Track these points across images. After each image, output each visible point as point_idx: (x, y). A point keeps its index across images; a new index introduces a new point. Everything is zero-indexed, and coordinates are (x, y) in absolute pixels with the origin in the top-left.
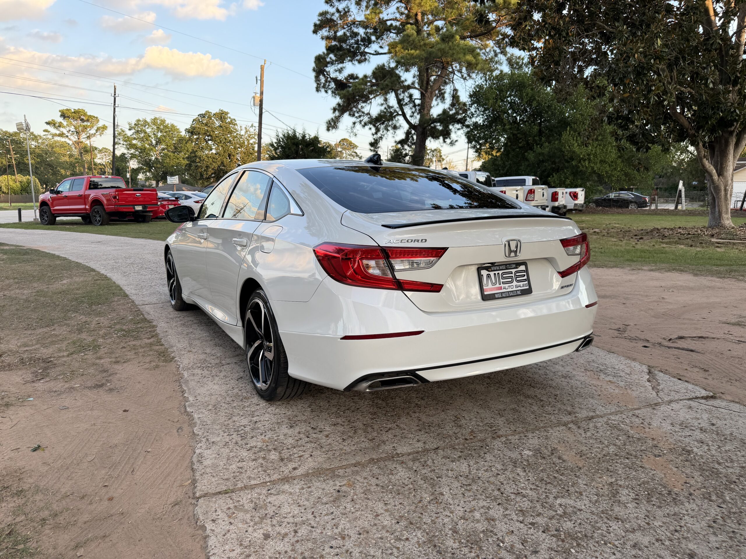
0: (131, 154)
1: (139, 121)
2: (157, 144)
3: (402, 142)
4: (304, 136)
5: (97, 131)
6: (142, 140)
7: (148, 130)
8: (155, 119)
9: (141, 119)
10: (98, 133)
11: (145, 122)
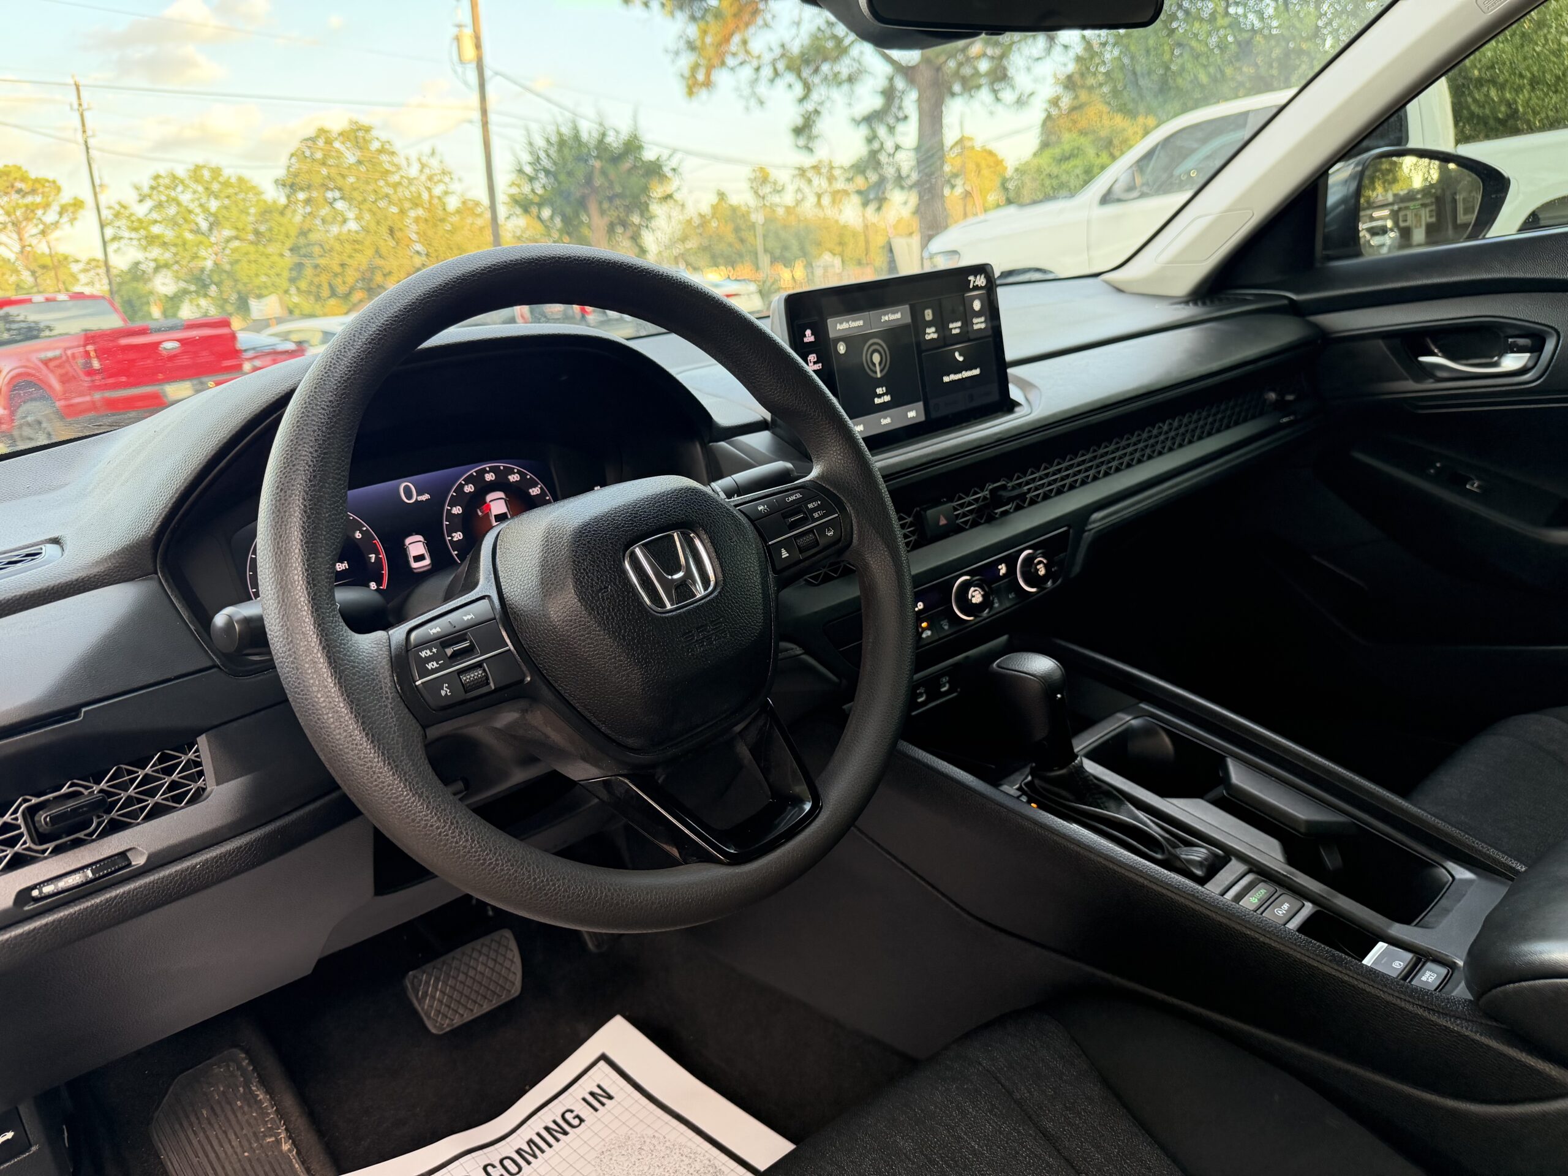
0: (155, 260)
1: (157, 177)
2: (211, 229)
3: (870, 119)
4: (604, 135)
5: (61, 214)
6: (173, 222)
7: (186, 198)
8: (198, 168)
9: (163, 173)
10: (65, 219)
11: (174, 178)
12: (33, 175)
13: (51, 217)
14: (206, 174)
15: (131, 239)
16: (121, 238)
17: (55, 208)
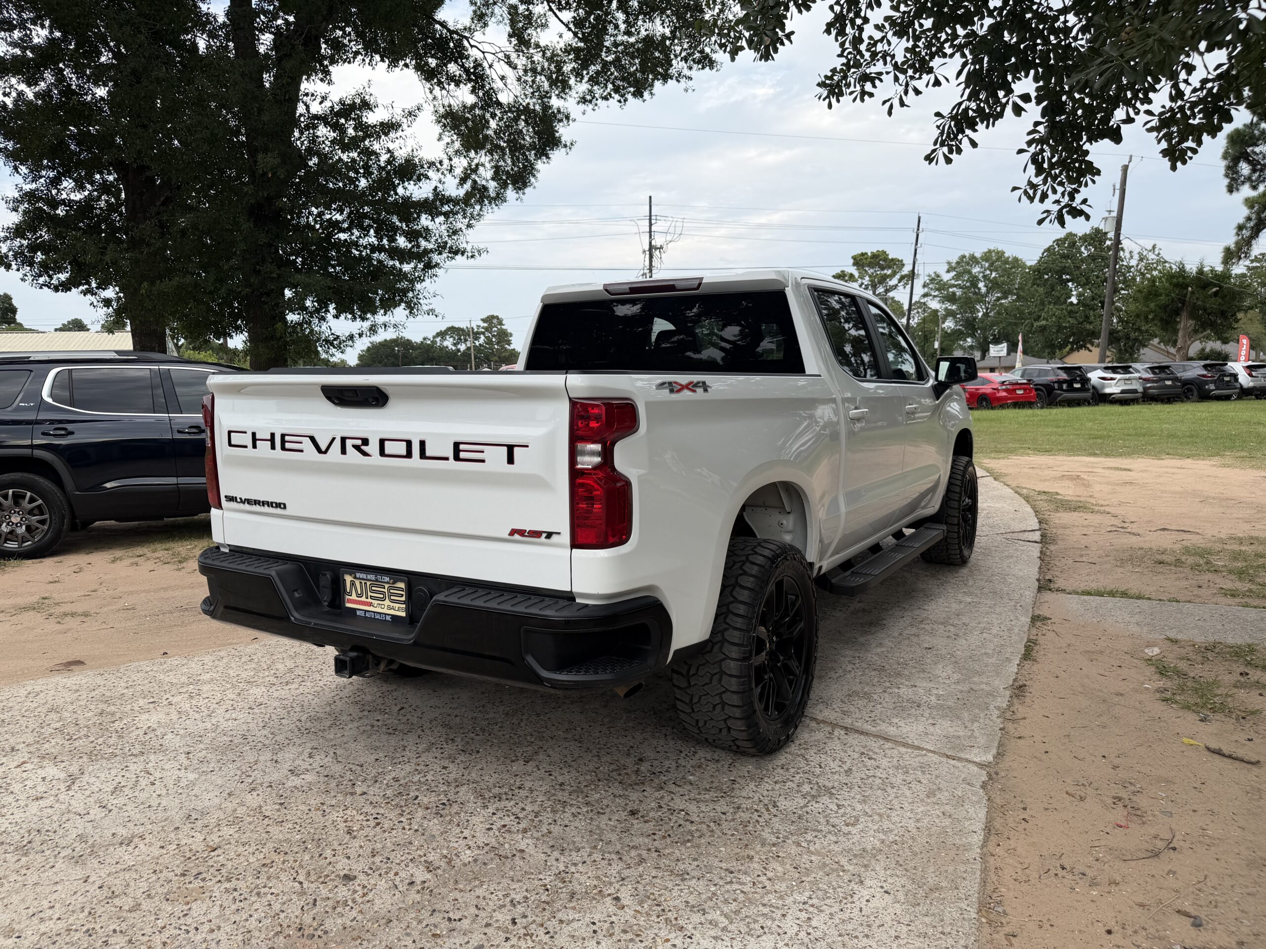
2: (988, 292)
8: (990, 251)
9: (967, 255)
10: (902, 283)
11: (973, 258)
12: (890, 257)
13: (894, 282)
14: (994, 255)
15: (935, 296)
16: (931, 295)
17: (898, 276)
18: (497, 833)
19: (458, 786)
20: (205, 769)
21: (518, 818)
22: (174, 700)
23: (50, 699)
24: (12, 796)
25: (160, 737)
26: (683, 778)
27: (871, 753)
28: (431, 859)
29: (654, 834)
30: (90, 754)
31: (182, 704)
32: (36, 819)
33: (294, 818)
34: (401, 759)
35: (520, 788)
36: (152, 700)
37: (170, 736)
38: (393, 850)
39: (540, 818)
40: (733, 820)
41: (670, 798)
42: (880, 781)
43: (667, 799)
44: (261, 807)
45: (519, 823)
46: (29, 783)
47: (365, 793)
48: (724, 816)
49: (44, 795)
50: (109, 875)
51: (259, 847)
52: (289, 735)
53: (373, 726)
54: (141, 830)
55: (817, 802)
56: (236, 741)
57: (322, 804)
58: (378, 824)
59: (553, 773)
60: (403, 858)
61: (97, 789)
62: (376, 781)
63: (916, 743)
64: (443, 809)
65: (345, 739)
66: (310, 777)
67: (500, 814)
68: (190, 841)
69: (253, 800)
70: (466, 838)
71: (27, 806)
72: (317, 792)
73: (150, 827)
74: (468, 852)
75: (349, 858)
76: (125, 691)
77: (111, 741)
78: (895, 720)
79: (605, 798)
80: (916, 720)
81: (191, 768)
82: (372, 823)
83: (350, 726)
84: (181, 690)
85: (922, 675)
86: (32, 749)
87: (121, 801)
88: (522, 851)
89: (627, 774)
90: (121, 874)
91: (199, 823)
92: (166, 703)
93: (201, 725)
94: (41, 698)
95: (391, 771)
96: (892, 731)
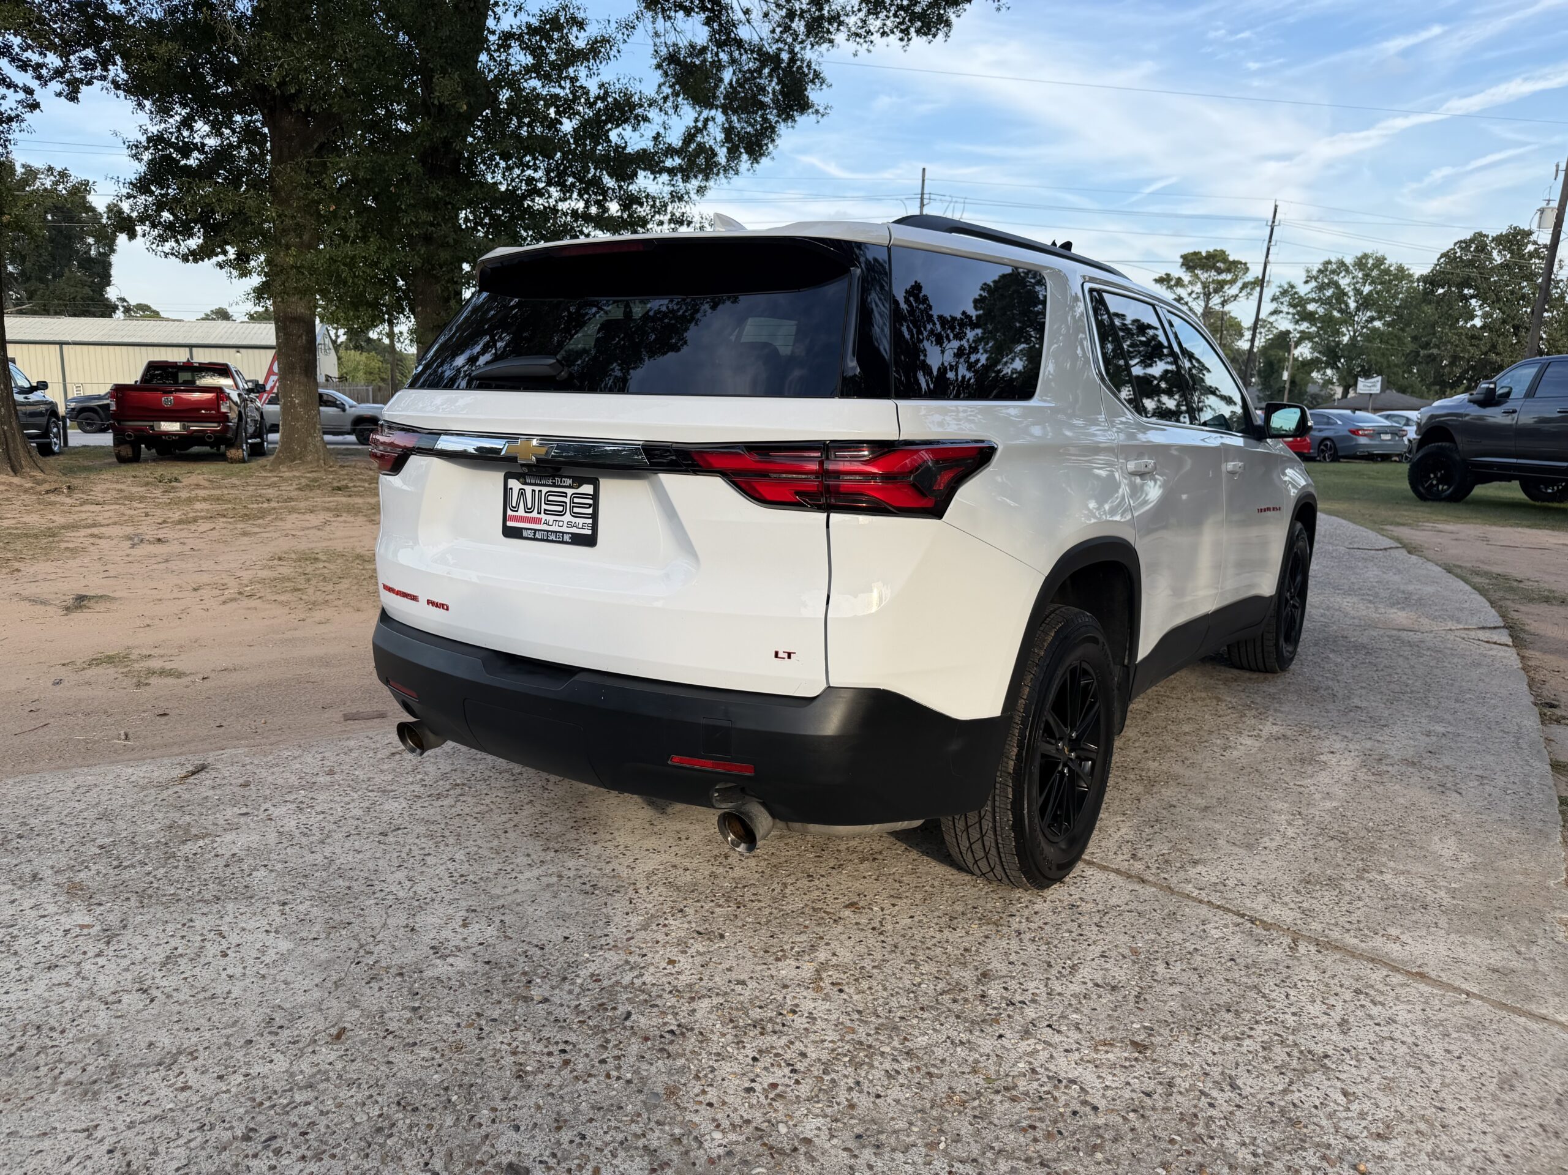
5: (1242, 289)
6: (1328, 302)
9: (1333, 260)
10: (1244, 293)
12: (1231, 258)
13: (1233, 290)
14: (1371, 261)
15: (1287, 314)
16: (1281, 312)
17: (1239, 284)
18: (762, 1099)
19: (692, 999)
20: (304, 934)
21: (794, 1071)
22: (276, 812)
23: (104, 798)
24: (14, 959)
25: (247, 872)
26: (1063, 1016)
27: (1372, 992)
28: (655, 1144)
29: (1033, 1127)
30: (141, 895)
31: (286, 820)
32: (40, 1005)
33: (434, 1038)
34: (603, 941)
35: (794, 1012)
36: (244, 810)
37: (261, 873)
38: (591, 1120)
39: (834, 1075)
40: (1166, 1109)
41: (1046, 1054)
42: (1404, 1049)
43: (1043, 1056)
44: (382, 1012)
45: (797, 1082)
46: (45, 938)
47: (545, 1000)
48: (1148, 1101)
49: (63, 962)
50: (131, 1126)
51: (374, 1091)
52: (435, 884)
53: (560, 877)
54: (194, 1040)
55: (1306, 1085)
56: (356, 889)
57: (479, 1015)
58: (567, 1062)
59: (846, 988)
60: (608, 1138)
61: (141, 957)
62: (564, 979)
63: (1445, 979)
64: (672, 1042)
65: (518, 898)
66: (462, 963)
67: (766, 1061)
68: (265, 1069)
69: (372, 999)
70: (710, 1105)
71: (31, 978)
72: (473, 992)
73: (208, 1035)
74: (717, 1135)
75: (517, 1128)
76: (210, 793)
77: (176, 874)
78: (1394, 931)
79: (937, 1045)
80: (1429, 933)
81: (283, 931)
82: (556, 1060)
83: (527, 875)
84: (288, 798)
85: (1411, 852)
86: (62, 879)
87: (174, 981)
88: (807, 1141)
89: (966, 1000)
90: (148, 1128)
91: (285, 1034)
92: (263, 816)
93: (309, 858)
94: (92, 797)
95: (588, 960)
96: (1394, 950)
